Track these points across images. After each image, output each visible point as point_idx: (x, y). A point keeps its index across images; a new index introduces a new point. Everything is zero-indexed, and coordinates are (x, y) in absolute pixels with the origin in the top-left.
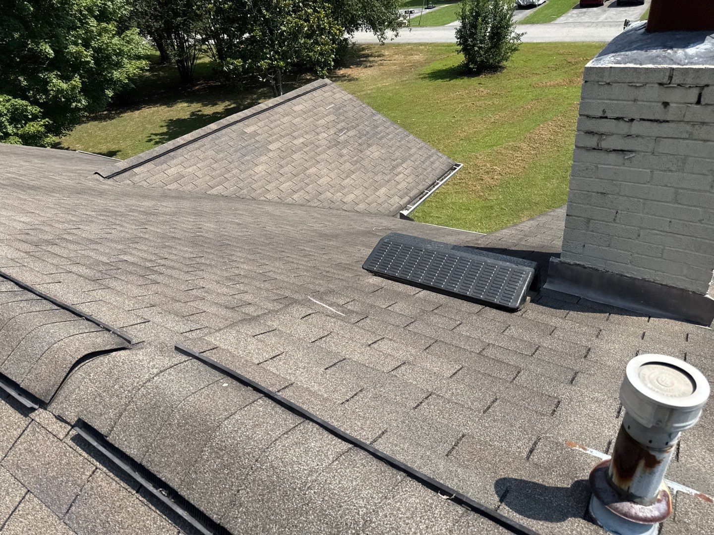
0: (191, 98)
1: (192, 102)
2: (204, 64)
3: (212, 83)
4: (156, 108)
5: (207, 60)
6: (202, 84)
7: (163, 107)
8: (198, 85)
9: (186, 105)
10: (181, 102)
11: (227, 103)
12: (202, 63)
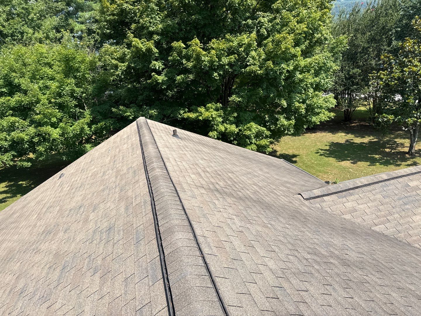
0: (348, 130)
1: (348, 133)
2: (360, 111)
3: (363, 123)
4: (325, 134)
5: (363, 108)
6: (357, 123)
7: (329, 134)
8: (354, 123)
9: (344, 134)
10: (341, 132)
11: (372, 138)
12: (358, 110)
